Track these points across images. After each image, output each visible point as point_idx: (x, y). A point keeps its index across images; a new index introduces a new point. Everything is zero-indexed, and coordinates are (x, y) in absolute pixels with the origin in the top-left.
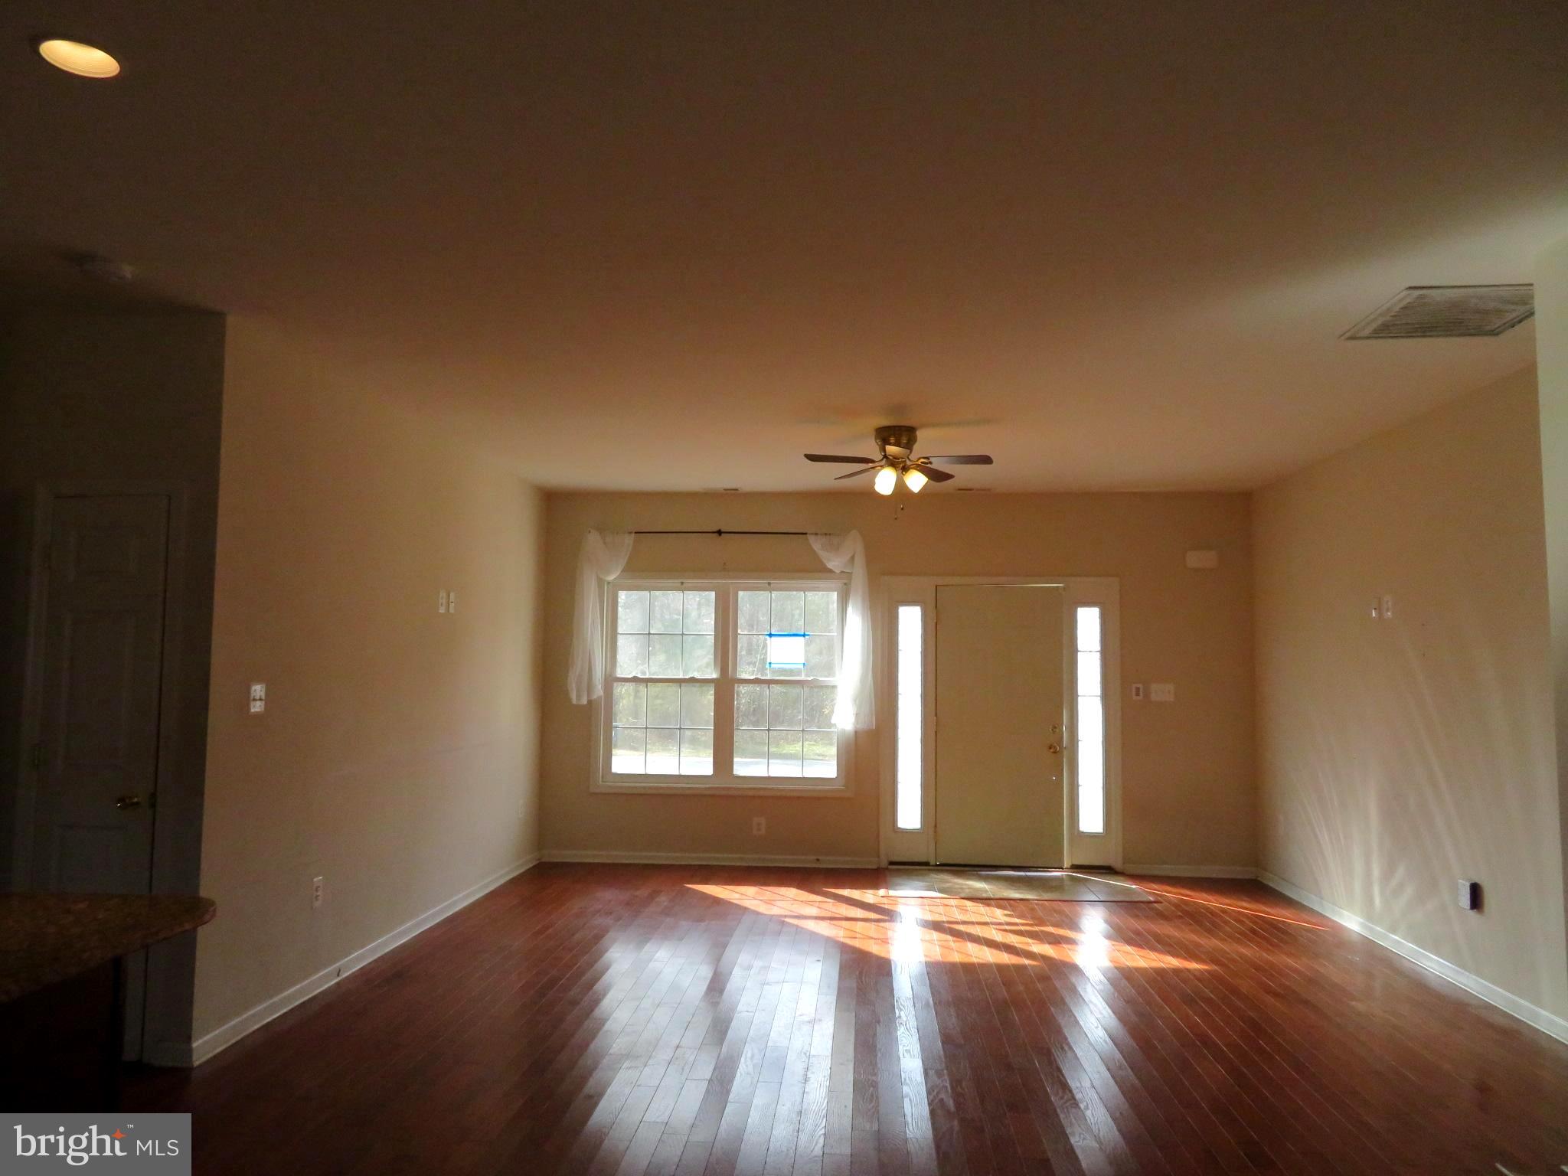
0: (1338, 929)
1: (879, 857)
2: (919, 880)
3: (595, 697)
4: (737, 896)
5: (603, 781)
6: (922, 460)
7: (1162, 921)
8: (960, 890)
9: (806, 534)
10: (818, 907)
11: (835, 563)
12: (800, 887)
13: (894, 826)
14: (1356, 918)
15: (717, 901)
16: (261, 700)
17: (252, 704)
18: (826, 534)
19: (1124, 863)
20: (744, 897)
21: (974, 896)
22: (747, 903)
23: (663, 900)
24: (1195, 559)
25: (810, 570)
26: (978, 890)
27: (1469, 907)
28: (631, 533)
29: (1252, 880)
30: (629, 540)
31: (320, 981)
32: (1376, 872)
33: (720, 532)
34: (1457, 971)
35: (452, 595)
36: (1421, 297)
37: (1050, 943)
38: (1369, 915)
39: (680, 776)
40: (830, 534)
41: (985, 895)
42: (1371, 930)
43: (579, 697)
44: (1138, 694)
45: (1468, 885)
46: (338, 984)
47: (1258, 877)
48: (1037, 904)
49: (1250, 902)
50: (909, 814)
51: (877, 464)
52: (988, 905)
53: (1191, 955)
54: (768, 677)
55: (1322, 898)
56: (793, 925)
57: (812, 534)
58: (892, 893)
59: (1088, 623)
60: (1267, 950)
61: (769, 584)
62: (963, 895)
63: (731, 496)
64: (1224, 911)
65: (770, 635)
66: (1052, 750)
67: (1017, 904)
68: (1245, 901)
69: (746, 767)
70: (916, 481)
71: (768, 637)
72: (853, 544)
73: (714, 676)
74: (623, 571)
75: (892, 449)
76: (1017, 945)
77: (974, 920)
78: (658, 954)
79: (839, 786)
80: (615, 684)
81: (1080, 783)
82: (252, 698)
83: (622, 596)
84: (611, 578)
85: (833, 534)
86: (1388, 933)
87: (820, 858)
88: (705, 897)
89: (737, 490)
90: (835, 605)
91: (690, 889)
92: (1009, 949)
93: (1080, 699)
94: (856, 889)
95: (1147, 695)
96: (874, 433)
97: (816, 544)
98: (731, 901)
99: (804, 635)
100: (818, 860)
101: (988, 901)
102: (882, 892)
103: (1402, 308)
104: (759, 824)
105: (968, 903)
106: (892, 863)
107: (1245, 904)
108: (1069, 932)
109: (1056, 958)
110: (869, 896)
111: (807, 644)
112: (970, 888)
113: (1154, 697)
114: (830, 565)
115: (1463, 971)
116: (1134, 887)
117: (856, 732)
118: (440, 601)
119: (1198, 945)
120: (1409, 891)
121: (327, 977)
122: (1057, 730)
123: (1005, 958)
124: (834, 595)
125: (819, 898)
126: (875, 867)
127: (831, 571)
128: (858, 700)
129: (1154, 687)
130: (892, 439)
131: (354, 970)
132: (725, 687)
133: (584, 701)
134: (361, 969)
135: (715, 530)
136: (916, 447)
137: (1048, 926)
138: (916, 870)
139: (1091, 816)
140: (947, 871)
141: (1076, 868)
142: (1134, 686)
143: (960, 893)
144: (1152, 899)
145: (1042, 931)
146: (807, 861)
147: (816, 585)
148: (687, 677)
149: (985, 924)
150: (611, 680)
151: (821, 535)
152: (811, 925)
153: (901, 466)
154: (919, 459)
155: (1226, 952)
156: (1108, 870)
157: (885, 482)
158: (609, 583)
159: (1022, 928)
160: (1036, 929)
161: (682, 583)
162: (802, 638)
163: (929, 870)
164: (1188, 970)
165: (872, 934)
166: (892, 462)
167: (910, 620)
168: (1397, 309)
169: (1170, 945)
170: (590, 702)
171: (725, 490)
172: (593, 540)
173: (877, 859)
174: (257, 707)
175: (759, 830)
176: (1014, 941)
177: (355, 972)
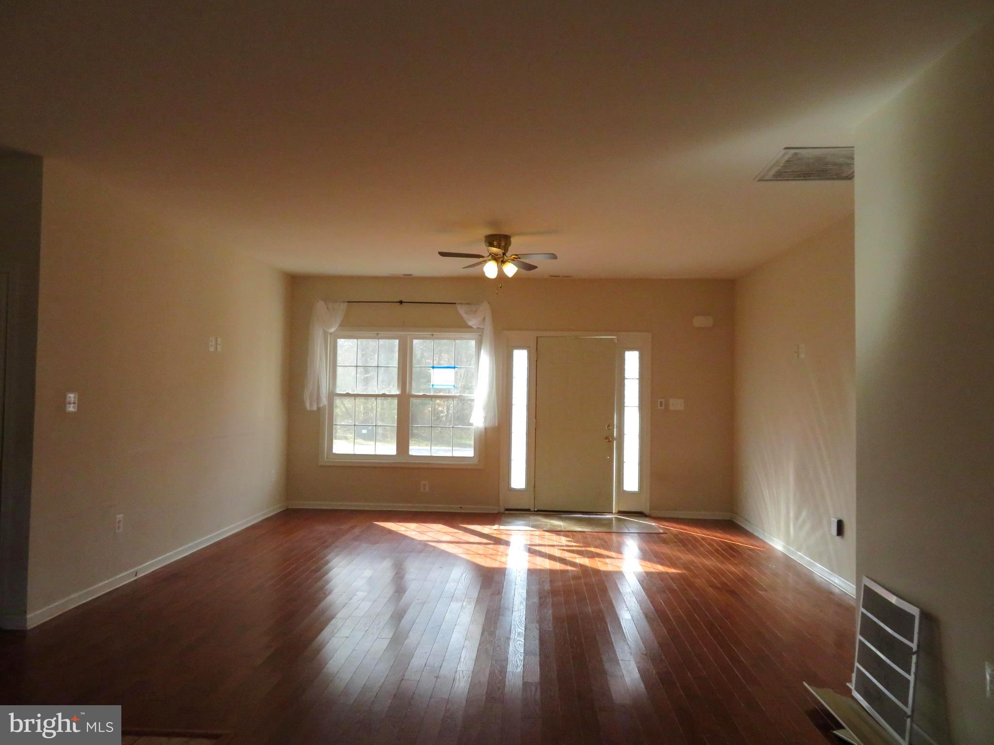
0: (772, 549)
1: (499, 506)
2: (522, 520)
3: (321, 405)
4: (403, 529)
5: (327, 458)
6: (514, 256)
7: (663, 545)
8: (544, 526)
9: (455, 303)
10: (452, 536)
11: (473, 322)
12: (445, 524)
13: (509, 486)
14: (780, 542)
15: (390, 532)
16: (74, 403)
17: (68, 406)
18: (468, 304)
19: (650, 510)
20: (408, 529)
21: (552, 530)
22: (408, 534)
23: (357, 531)
24: (699, 321)
25: (458, 326)
26: (558, 526)
27: (836, 535)
28: (345, 302)
29: (728, 520)
30: (344, 306)
31: (123, 578)
32: (792, 515)
33: (401, 302)
34: (830, 573)
35: (219, 340)
36: (796, 154)
37: (587, 557)
38: (788, 542)
39: (376, 455)
40: (470, 304)
41: (559, 529)
42: (789, 550)
43: (311, 405)
44: (661, 406)
45: (836, 521)
46: (136, 581)
47: (732, 518)
48: (589, 534)
49: (722, 534)
50: (518, 479)
51: (485, 259)
52: (559, 535)
53: (673, 564)
54: (432, 394)
55: (764, 531)
56: (433, 546)
57: (459, 304)
58: (502, 527)
59: (632, 360)
60: (722, 563)
61: (432, 335)
62: (545, 529)
63: (408, 278)
64: (703, 539)
65: (433, 367)
66: (607, 440)
67: (577, 535)
68: (718, 533)
69: (417, 449)
70: (510, 270)
71: (431, 368)
72: (485, 310)
73: (398, 393)
74: (339, 326)
75: (494, 250)
76: (568, 559)
77: (547, 544)
78: (341, 564)
79: (476, 461)
80: (335, 397)
81: (625, 461)
82: (67, 402)
83: (341, 342)
84: (332, 330)
85: (472, 303)
86: (796, 551)
87: (463, 506)
88: (384, 529)
89: (411, 275)
90: (474, 349)
91: (377, 525)
92: (562, 561)
93: (626, 409)
94: (480, 525)
95: (667, 405)
96: (484, 239)
97: (462, 310)
98: (399, 532)
99: (454, 368)
100: (461, 507)
101: (560, 533)
102: (496, 527)
103: (787, 161)
104: (424, 485)
105: (547, 534)
106: (507, 510)
107: (718, 535)
108: (603, 551)
109: (589, 566)
110: (486, 529)
111: (456, 373)
112: (551, 524)
113: (671, 408)
114: (470, 324)
115: (833, 573)
116: (654, 524)
117: (486, 429)
118: (210, 343)
119: (679, 558)
120: (808, 526)
121: (128, 576)
122: (610, 427)
123: (558, 566)
124: (473, 343)
125: (455, 530)
126: (497, 512)
127: (471, 327)
128: (487, 408)
129: (672, 401)
130: (495, 243)
131: (147, 573)
132: (404, 401)
133: (315, 408)
134: (153, 572)
135: (398, 300)
136: (510, 248)
137: (591, 547)
138: (523, 514)
139: (631, 481)
140: (540, 515)
141: (620, 513)
142: (659, 400)
143: (544, 527)
144: (661, 531)
145: (586, 550)
146: (455, 508)
147: (463, 336)
148: (380, 394)
149: (553, 546)
150: (332, 395)
151: (465, 304)
152: (443, 547)
153: (501, 260)
154: (512, 255)
155: (694, 562)
156: (640, 514)
157: (491, 270)
158: (331, 334)
159: (575, 548)
160: (583, 549)
161: (377, 334)
162: (453, 369)
163: (530, 514)
164: (667, 573)
165: (480, 552)
166: (495, 258)
167: (521, 359)
168: (783, 161)
169: (662, 559)
170: (319, 409)
171: (404, 275)
172: (320, 306)
173: (498, 507)
174: (71, 408)
175: (424, 489)
176: (567, 556)
177: (147, 574)
